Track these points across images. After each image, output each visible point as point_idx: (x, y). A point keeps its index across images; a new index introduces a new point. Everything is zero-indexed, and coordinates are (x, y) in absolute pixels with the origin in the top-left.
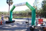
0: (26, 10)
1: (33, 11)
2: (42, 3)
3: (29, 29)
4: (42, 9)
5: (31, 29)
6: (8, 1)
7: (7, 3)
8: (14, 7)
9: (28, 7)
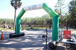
0: (43, 17)
1: (54, 18)
2: (70, 5)
3: (48, 46)
4: (69, 14)
5: (51, 46)
6: (14, 2)
7: (12, 4)
8: (23, 12)
9: (47, 11)
